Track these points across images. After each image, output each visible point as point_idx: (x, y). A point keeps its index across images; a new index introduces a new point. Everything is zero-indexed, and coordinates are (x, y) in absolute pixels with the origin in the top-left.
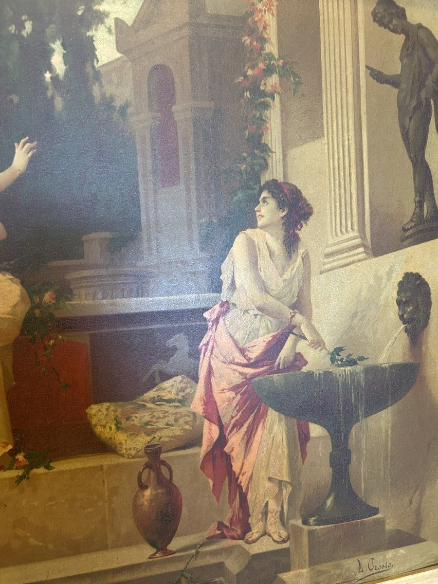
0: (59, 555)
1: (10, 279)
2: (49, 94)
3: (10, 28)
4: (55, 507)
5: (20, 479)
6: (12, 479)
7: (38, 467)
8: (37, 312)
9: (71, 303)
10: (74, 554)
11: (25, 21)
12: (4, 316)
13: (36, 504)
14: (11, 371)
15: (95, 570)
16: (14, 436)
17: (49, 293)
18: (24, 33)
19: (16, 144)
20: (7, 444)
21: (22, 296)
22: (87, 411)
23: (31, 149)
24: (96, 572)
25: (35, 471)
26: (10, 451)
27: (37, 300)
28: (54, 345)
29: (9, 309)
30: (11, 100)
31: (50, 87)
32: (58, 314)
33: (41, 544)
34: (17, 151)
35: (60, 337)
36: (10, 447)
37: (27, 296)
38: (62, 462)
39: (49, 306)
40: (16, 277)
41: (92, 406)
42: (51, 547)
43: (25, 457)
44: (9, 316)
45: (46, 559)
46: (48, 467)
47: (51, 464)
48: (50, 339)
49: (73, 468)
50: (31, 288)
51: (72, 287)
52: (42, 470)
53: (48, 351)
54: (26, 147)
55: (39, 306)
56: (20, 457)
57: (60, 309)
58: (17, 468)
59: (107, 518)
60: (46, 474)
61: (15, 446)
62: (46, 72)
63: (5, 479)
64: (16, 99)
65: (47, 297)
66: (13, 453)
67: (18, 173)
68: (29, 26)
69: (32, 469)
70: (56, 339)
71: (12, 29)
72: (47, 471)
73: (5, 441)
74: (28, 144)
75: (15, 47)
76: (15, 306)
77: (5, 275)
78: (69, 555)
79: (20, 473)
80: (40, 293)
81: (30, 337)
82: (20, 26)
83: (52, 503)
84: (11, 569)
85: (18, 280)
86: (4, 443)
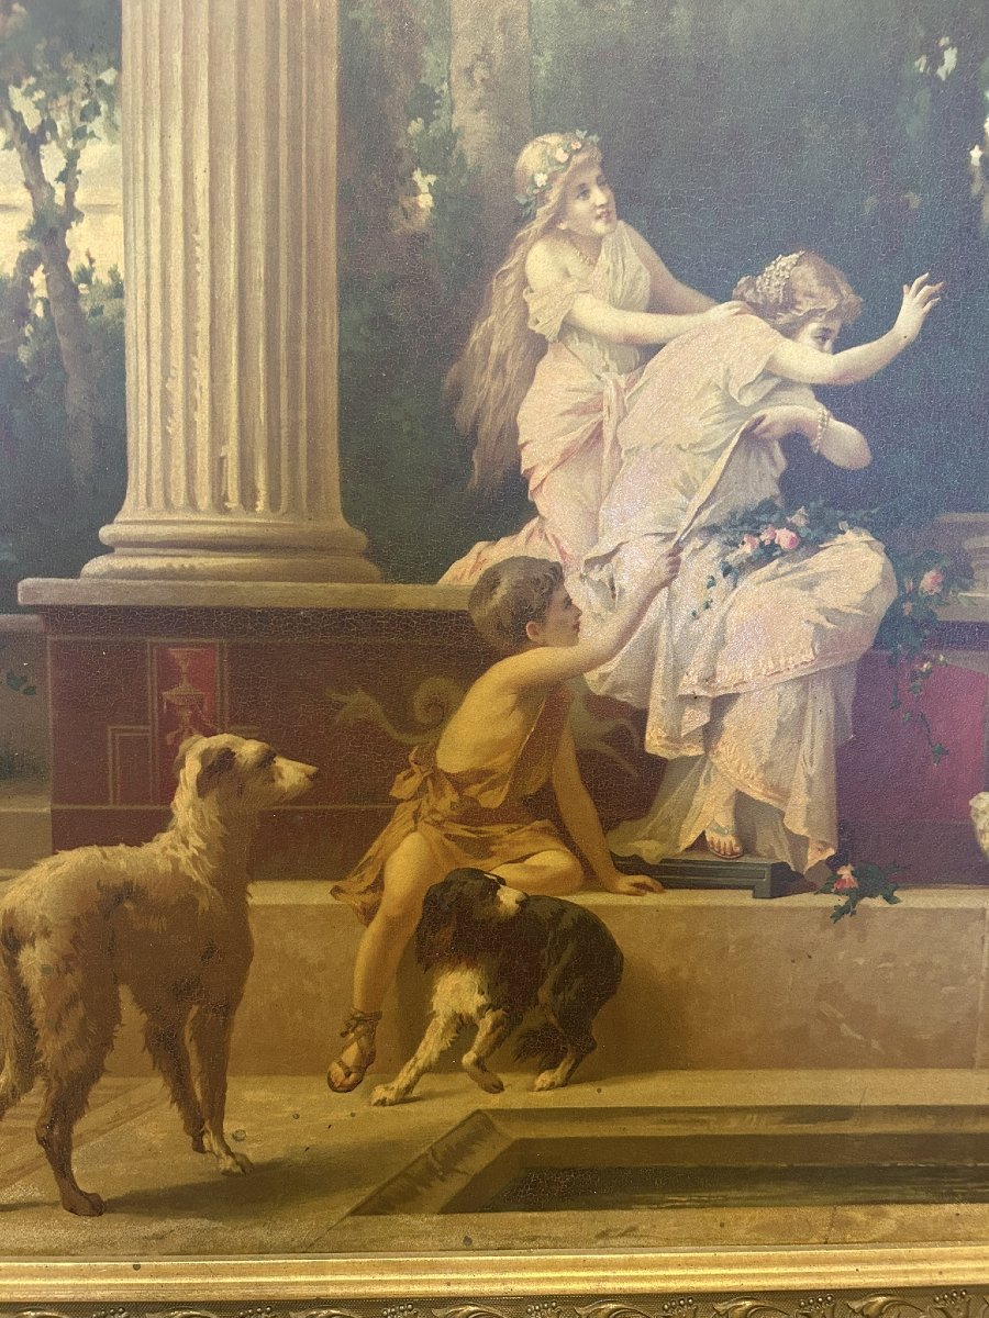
0: (888, 1063)
1: (867, 542)
2: (976, 189)
3: (917, 63)
4: (891, 974)
5: (841, 912)
6: (826, 909)
7: (872, 896)
8: (908, 607)
9: (969, 595)
10: (912, 1067)
11: (945, 48)
12: (849, 610)
13: (861, 962)
14: (849, 713)
15: (946, 1102)
16: (840, 832)
17: (932, 573)
18: (941, 72)
19: (905, 287)
20: (826, 845)
21: (884, 577)
22: (971, 803)
23: (931, 297)
24: (946, 1107)
25: (866, 901)
26: (830, 857)
27: (909, 585)
28: (929, 672)
29: (859, 598)
30: (907, 202)
31: (978, 176)
32: (943, 615)
33: (859, 1037)
34: (906, 300)
35: (942, 658)
36: (831, 852)
37: (893, 576)
38: (915, 891)
39: (929, 598)
40: (878, 539)
41: (981, 795)
42: (875, 1045)
43: (853, 873)
44: (858, 611)
45: (864, 1066)
46: (890, 899)
47: (896, 894)
48: (925, 659)
49: (932, 906)
50: (903, 563)
51: (973, 565)
52: (878, 902)
53: (918, 682)
54: (922, 292)
55: (912, 595)
56: (846, 872)
57: (948, 604)
58: (837, 893)
59: (981, 1009)
60: (884, 910)
61: (839, 851)
62: (973, 148)
63: (815, 908)
64: (915, 200)
65: (929, 580)
66: (834, 863)
67: (902, 343)
68: (950, 58)
69: (862, 897)
70: (934, 662)
71: (921, 64)
72: (888, 905)
73: (822, 838)
74: (927, 287)
75: (924, 97)
76: (869, 594)
77: (859, 534)
78: (906, 1066)
79: (842, 901)
80: (917, 571)
81: (889, 653)
82: (936, 60)
83: (888, 964)
84: (803, 1074)
85: (880, 545)
86: (822, 842)
